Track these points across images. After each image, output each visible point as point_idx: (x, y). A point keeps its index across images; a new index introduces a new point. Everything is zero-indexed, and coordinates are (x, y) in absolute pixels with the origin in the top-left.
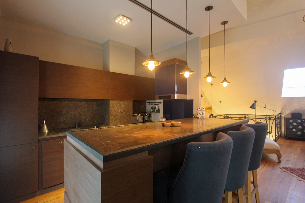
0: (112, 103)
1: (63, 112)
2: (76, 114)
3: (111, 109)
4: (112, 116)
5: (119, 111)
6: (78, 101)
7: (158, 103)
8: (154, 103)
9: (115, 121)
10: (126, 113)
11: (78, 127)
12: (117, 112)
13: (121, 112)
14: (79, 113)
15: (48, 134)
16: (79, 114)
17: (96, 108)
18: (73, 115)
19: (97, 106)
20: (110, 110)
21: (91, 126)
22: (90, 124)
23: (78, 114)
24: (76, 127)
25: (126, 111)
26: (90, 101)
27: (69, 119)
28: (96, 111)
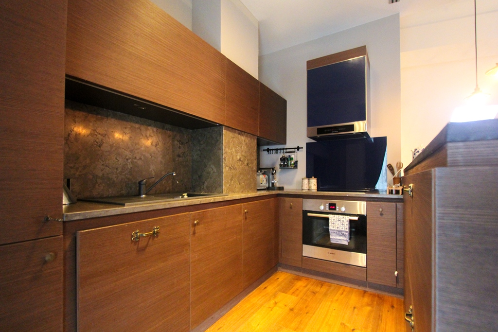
0: (227, 135)
1: (102, 148)
2: (135, 158)
3: (225, 150)
4: (227, 168)
5: (238, 157)
6: (143, 124)
7: (294, 150)
8: (283, 149)
9: (231, 180)
10: (247, 164)
11: (146, 194)
12: (235, 158)
13: (240, 160)
14: (144, 156)
15: (70, 208)
16: (142, 157)
17: (180, 148)
18: (129, 161)
19: (182, 144)
20: (224, 152)
21: (169, 192)
22: (168, 189)
23: (140, 159)
24: (139, 194)
25: (248, 160)
26: (167, 129)
27: (120, 170)
28: (179, 156)
